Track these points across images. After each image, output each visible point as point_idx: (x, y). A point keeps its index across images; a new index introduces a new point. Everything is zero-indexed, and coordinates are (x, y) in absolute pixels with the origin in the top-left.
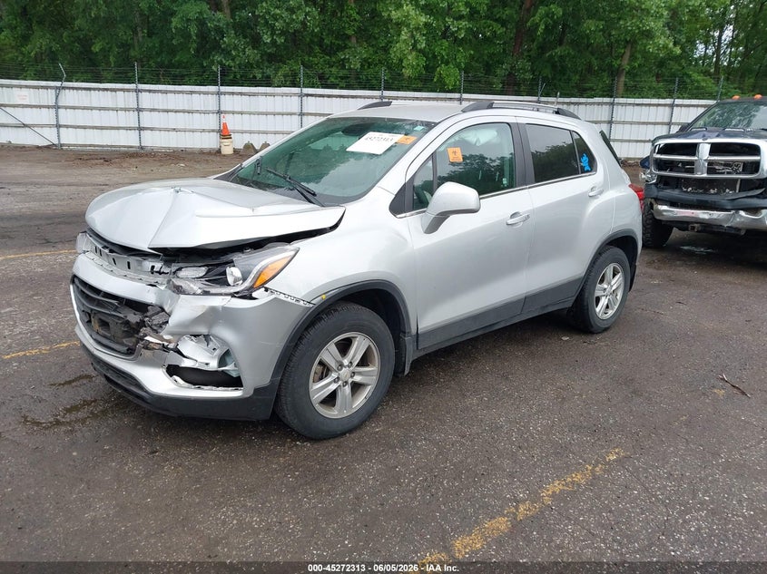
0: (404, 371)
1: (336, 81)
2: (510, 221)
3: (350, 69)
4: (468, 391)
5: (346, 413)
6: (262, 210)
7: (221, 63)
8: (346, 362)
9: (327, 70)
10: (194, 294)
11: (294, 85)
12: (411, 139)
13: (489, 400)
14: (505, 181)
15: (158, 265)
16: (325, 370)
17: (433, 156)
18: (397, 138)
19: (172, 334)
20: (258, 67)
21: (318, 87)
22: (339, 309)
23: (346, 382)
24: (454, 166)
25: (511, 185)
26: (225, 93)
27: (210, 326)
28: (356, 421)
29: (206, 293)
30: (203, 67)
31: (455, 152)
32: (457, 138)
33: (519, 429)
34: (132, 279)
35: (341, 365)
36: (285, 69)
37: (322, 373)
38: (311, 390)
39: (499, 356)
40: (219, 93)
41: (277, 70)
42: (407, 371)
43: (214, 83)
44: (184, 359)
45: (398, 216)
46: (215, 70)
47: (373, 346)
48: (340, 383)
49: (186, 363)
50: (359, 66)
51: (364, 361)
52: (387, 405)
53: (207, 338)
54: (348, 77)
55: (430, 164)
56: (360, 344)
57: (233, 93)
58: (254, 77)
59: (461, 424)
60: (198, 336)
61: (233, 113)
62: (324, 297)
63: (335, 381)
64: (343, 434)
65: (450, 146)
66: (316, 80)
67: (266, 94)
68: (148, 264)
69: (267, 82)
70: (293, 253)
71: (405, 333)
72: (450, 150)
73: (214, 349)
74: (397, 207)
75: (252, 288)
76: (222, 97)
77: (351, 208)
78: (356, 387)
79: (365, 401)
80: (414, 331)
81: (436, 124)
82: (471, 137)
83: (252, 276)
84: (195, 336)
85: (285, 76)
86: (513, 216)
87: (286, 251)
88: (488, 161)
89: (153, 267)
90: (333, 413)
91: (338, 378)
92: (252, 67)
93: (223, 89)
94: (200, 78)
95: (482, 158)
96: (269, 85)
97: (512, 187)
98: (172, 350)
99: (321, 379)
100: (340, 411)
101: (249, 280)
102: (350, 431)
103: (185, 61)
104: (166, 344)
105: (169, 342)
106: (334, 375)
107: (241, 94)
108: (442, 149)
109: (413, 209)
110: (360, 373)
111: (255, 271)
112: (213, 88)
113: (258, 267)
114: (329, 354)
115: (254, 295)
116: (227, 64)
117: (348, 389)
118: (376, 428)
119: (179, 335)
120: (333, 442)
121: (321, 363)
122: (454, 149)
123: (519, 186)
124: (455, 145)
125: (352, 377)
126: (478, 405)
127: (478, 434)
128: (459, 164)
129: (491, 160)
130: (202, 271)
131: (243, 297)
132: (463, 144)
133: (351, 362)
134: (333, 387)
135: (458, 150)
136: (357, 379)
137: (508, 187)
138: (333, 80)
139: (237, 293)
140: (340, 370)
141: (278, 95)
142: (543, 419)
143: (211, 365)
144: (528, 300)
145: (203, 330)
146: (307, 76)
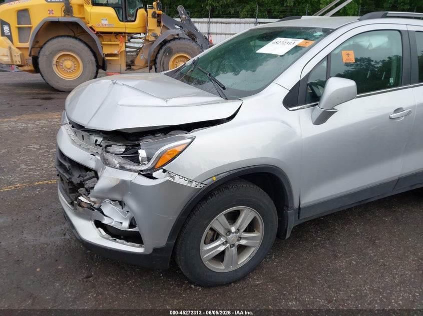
0: (285, 235)
1: (278, 14)
2: (393, 116)
3: (287, 6)
4: (340, 252)
5: (232, 268)
6: (174, 101)
7: (211, 5)
8: (233, 229)
9: (273, 7)
10: (114, 167)
11: (252, 17)
12: (311, 43)
13: (356, 265)
14: (392, 80)
15: (100, 139)
16: (216, 236)
17: (328, 57)
18: (298, 42)
19: (97, 197)
20: (233, 7)
21: (266, 18)
22: (230, 187)
23: (234, 245)
24: (348, 66)
25: (398, 84)
26: (212, 23)
27: (123, 195)
28: (240, 274)
29: (122, 168)
30: (201, 7)
31: (348, 55)
32: (351, 42)
33: (381, 300)
34: (84, 148)
35: (230, 232)
36: (248, 7)
37: (214, 236)
38: (201, 251)
39: (369, 220)
40: (209, 23)
41: (243, 8)
42: (288, 236)
43: (207, 17)
44: (104, 217)
45: (291, 109)
46: (208, 8)
47: (258, 217)
48: (228, 245)
49: (106, 221)
50: (292, 4)
51: (251, 228)
52: (270, 258)
53: (121, 203)
54: (285, 12)
55: (325, 64)
56: (247, 215)
57: (217, 22)
58: (230, 12)
59: (329, 287)
60: (115, 201)
61: (216, 34)
62: (214, 179)
63: (223, 244)
64: (228, 284)
65: (345, 49)
66: (266, 14)
67: (235, 23)
68: (94, 138)
69: (236, 15)
70: (189, 140)
71: (288, 207)
72: (344, 53)
73: (128, 211)
74: (291, 101)
75: (154, 169)
76: (211, 24)
77: (248, 102)
78: (241, 249)
79: (249, 259)
80: (296, 205)
81: (334, 30)
82: (365, 42)
83: (154, 158)
84: (113, 201)
85: (247, 11)
86: (397, 111)
87: (183, 138)
88: (373, 63)
89: (96, 141)
90: (221, 268)
91: (226, 242)
92: (229, 7)
93: (212, 20)
94: (199, 14)
95: (369, 60)
96: (238, 17)
97: (397, 85)
98: (96, 209)
99: (212, 241)
100: (227, 267)
101: (152, 161)
102: (235, 282)
103: (192, 4)
104: (93, 204)
105: (95, 203)
106: (222, 240)
107: (221, 23)
108: (336, 52)
109: (305, 103)
110: (246, 238)
111: (156, 154)
112: (206, 20)
113: (159, 152)
114: (219, 222)
115: (154, 175)
116: (215, 5)
117: (234, 250)
118: (257, 280)
119: (102, 199)
120: (219, 290)
121: (211, 229)
122: (348, 52)
123: (405, 85)
124: (349, 48)
125: (238, 240)
126: (346, 268)
127: (343, 300)
128: (351, 65)
129: (376, 62)
130: (122, 149)
131: (146, 176)
132: (357, 48)
133: (238, 229)
134: (222, 248)
135: (351, 53)
136: (243, 242)
137: (394, 86)
138: (276, 13)
139: (142, 171)
140: (229, 235)
141: (243, 23)
142: (405, 292)
143: (123, 224)
144: (400, 180)
145: (118, 197)
146: (260, 11)
